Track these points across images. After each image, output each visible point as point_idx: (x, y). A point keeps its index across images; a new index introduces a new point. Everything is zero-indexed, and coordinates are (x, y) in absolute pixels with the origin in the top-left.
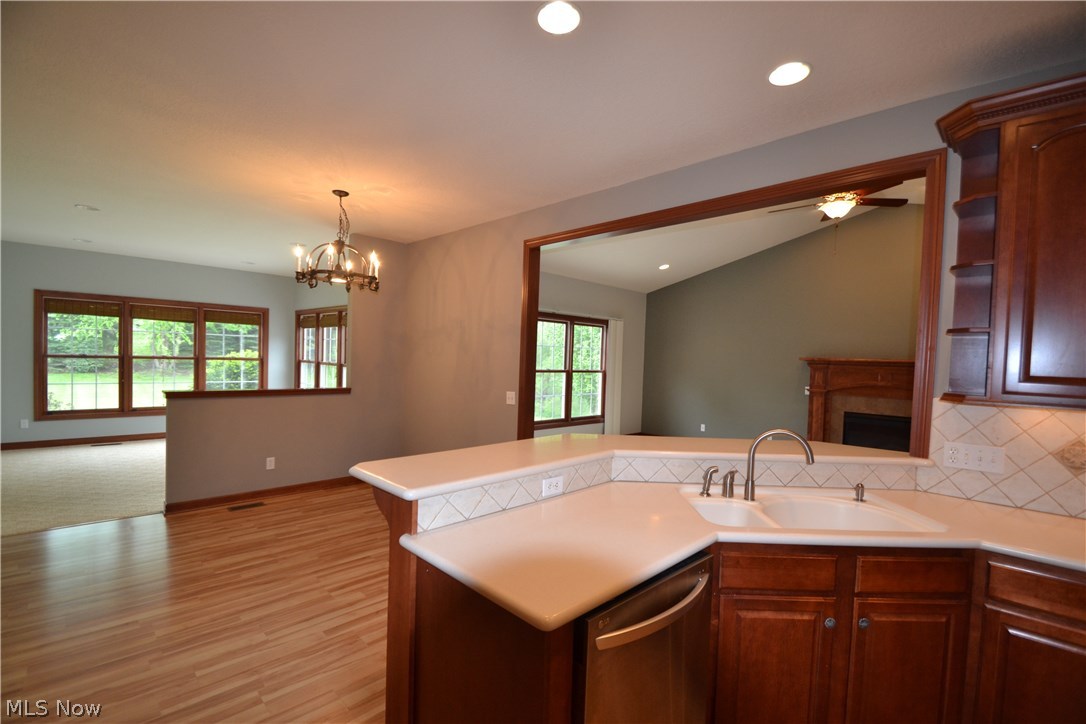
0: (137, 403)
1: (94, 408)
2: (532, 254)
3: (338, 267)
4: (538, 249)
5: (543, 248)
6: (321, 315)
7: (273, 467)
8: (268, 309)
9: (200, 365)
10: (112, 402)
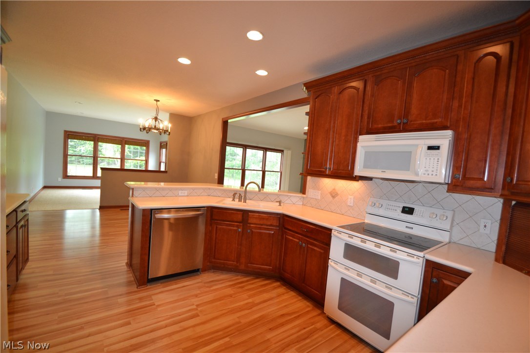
2: (225, 124)
3: (155, 126)
4: (227, 121)
5: (229, 121)
8: (149, 141)
9: (123, 161)
10: (90, 174)
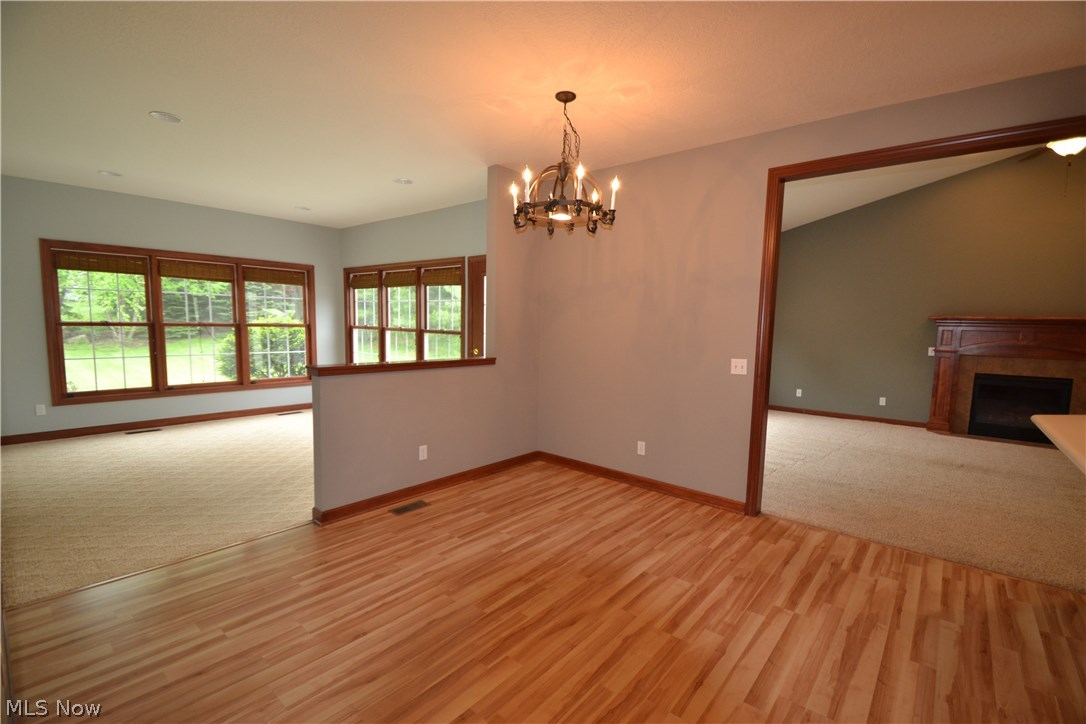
0: (173, 380)
1: (123, 387)
6: (384, 273)
7: (426, 457)
8: (313, 267)
9: (243, 333)
10: (144, 380)
